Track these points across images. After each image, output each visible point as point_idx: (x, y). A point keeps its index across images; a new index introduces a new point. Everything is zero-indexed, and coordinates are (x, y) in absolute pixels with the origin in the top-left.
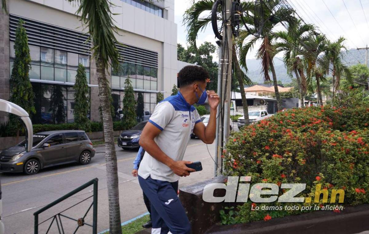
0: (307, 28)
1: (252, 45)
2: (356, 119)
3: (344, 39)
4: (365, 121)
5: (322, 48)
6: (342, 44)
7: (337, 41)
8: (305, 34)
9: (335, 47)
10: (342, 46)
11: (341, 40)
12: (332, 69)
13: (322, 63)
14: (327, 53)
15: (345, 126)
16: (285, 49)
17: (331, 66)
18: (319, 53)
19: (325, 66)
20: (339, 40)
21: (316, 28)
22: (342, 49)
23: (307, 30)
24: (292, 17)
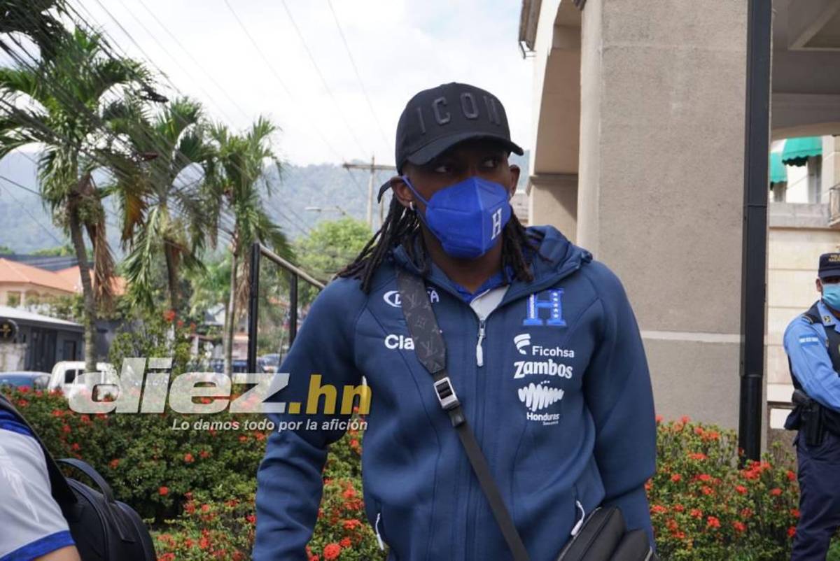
0: (117, 72)
2: (157, 436)
3: (273, 128)
5: (192, 150)
6: (265, 143)
7: (251, 131)
8: (114, 94)
9: (240, 152)
10: (267, 151)
11: (263, 129)
12: (232, 230)
13: (191, 205)
14: (210, 171)
15: (122, 462)
16: (42, 139)
17: (228, 219)
18: (180, 164)
19: (203, 219)
20: (255, 128)
21: (160, 78)
22: (267, 162)
23: (120, 79)
24: (50, 19)
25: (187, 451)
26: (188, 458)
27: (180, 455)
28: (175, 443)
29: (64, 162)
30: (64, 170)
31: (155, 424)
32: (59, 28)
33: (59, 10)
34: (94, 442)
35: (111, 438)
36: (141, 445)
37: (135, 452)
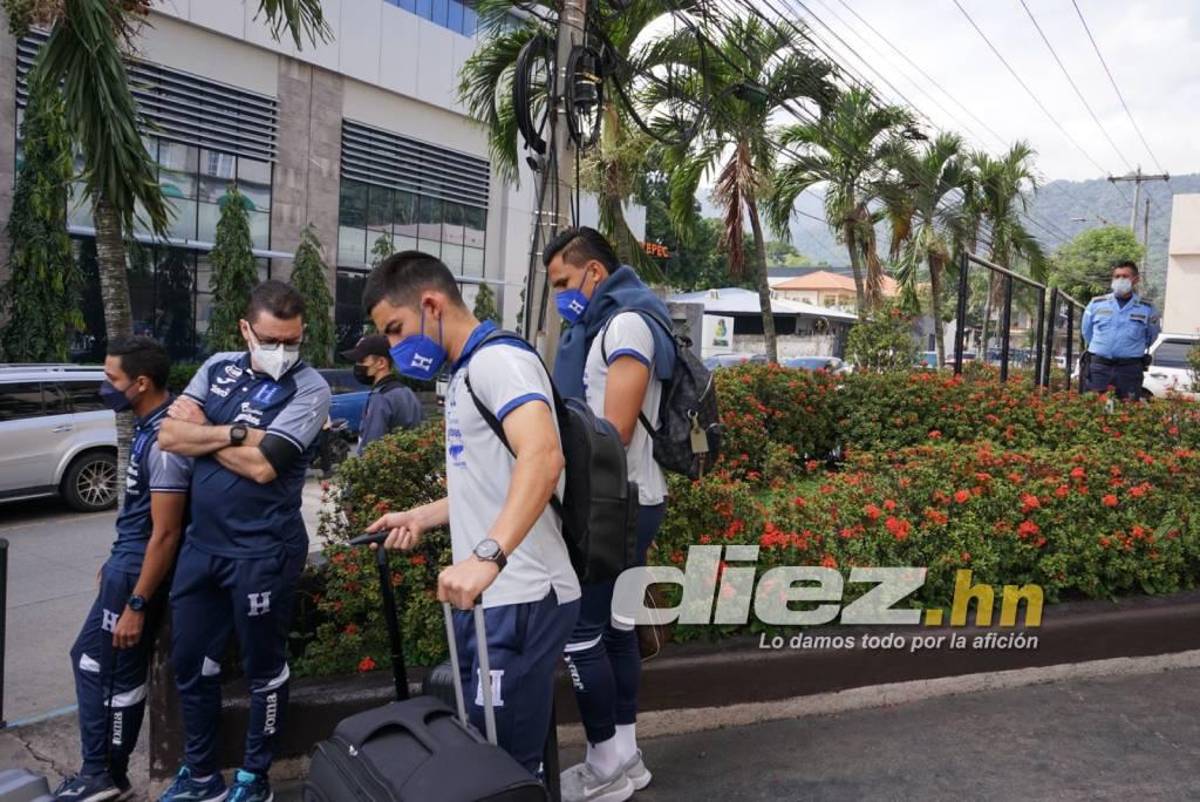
0: (883, 120)
1: (710, 164)
2: (875, 404)
3: (1029, 152)
4: (898, 412)
5: (953, 177)
6: (1021, 165)
7: (1008, 155)
8: (881, 138)
9: (997, 175)
10: (1024, 171)
11: (1019, 153)
12: (990, 241)
13: (953, 222)
14: (969, 194)
15: (847, 422)
16: (827, 177)
17: (985, 232)
18: (943, 190)
19: (962, 232)
20: (1012, 153)
21: (921, 120)
22: (1025, 185)
23: (886, 125)
24: (828, 84)
25: (898, 417)
26: (899, 421)
27: (892, 420)
28: (888, 409)
29: (841, 194)
30: (841, 200)
31: (874, 394)
32: (834, 91)
33: (835, 75)
34: (825, 406)
35: (841, 404)
36: (863, 410)
37: (858, 415)
